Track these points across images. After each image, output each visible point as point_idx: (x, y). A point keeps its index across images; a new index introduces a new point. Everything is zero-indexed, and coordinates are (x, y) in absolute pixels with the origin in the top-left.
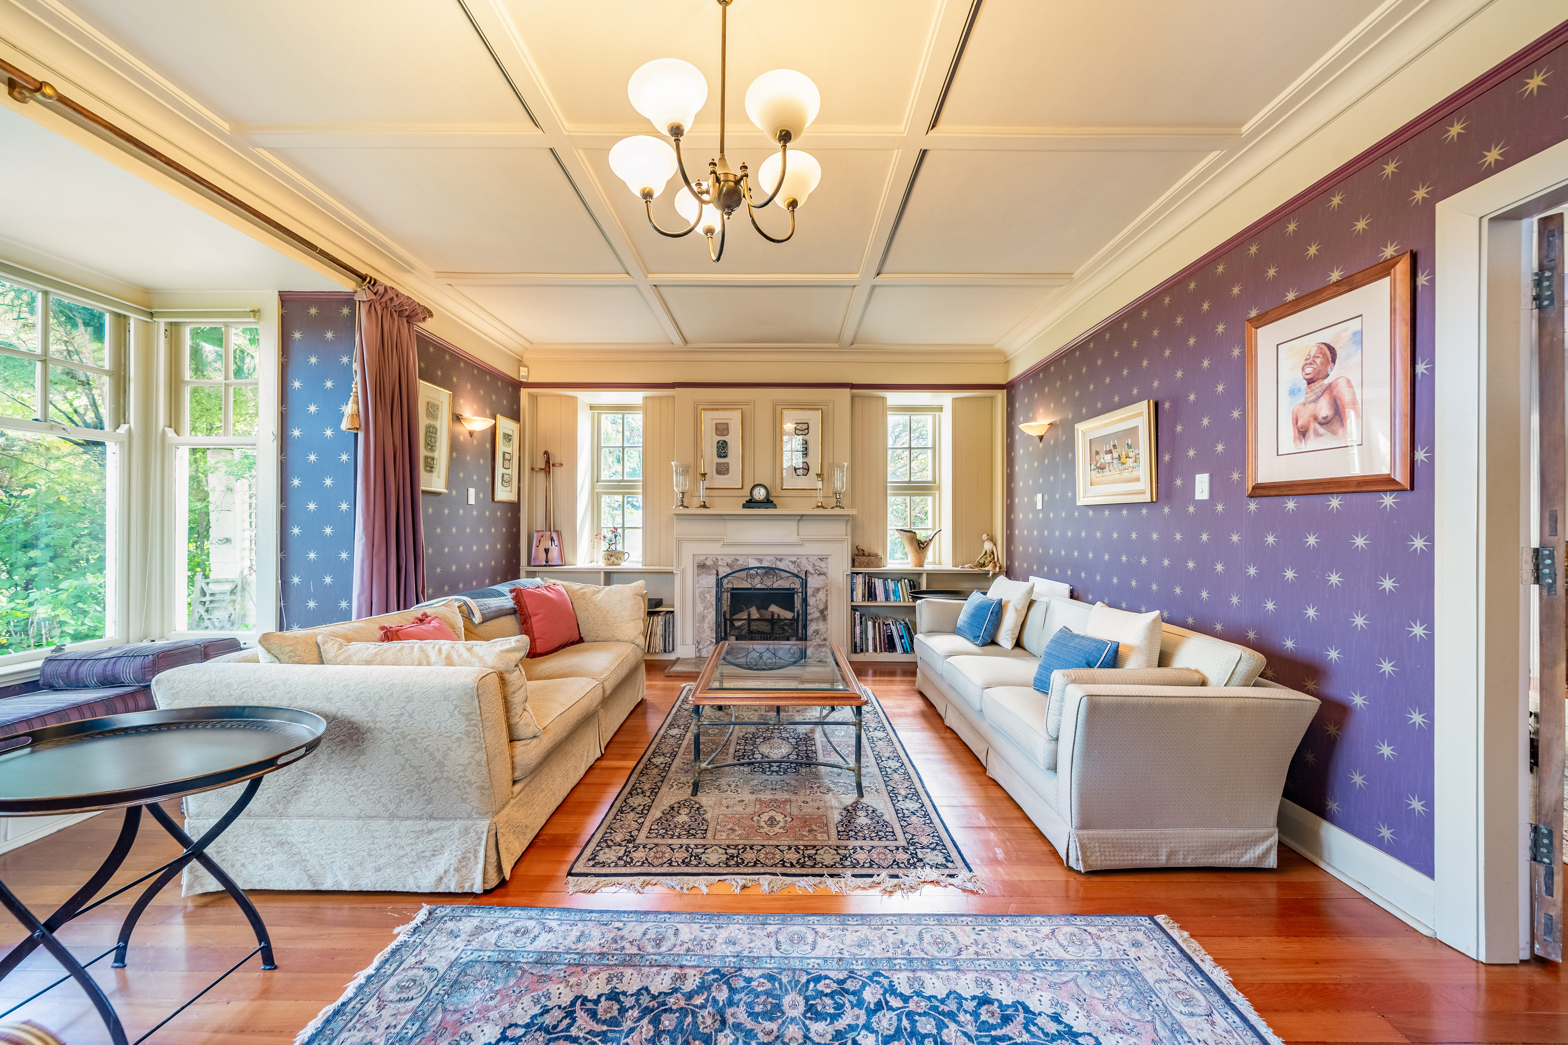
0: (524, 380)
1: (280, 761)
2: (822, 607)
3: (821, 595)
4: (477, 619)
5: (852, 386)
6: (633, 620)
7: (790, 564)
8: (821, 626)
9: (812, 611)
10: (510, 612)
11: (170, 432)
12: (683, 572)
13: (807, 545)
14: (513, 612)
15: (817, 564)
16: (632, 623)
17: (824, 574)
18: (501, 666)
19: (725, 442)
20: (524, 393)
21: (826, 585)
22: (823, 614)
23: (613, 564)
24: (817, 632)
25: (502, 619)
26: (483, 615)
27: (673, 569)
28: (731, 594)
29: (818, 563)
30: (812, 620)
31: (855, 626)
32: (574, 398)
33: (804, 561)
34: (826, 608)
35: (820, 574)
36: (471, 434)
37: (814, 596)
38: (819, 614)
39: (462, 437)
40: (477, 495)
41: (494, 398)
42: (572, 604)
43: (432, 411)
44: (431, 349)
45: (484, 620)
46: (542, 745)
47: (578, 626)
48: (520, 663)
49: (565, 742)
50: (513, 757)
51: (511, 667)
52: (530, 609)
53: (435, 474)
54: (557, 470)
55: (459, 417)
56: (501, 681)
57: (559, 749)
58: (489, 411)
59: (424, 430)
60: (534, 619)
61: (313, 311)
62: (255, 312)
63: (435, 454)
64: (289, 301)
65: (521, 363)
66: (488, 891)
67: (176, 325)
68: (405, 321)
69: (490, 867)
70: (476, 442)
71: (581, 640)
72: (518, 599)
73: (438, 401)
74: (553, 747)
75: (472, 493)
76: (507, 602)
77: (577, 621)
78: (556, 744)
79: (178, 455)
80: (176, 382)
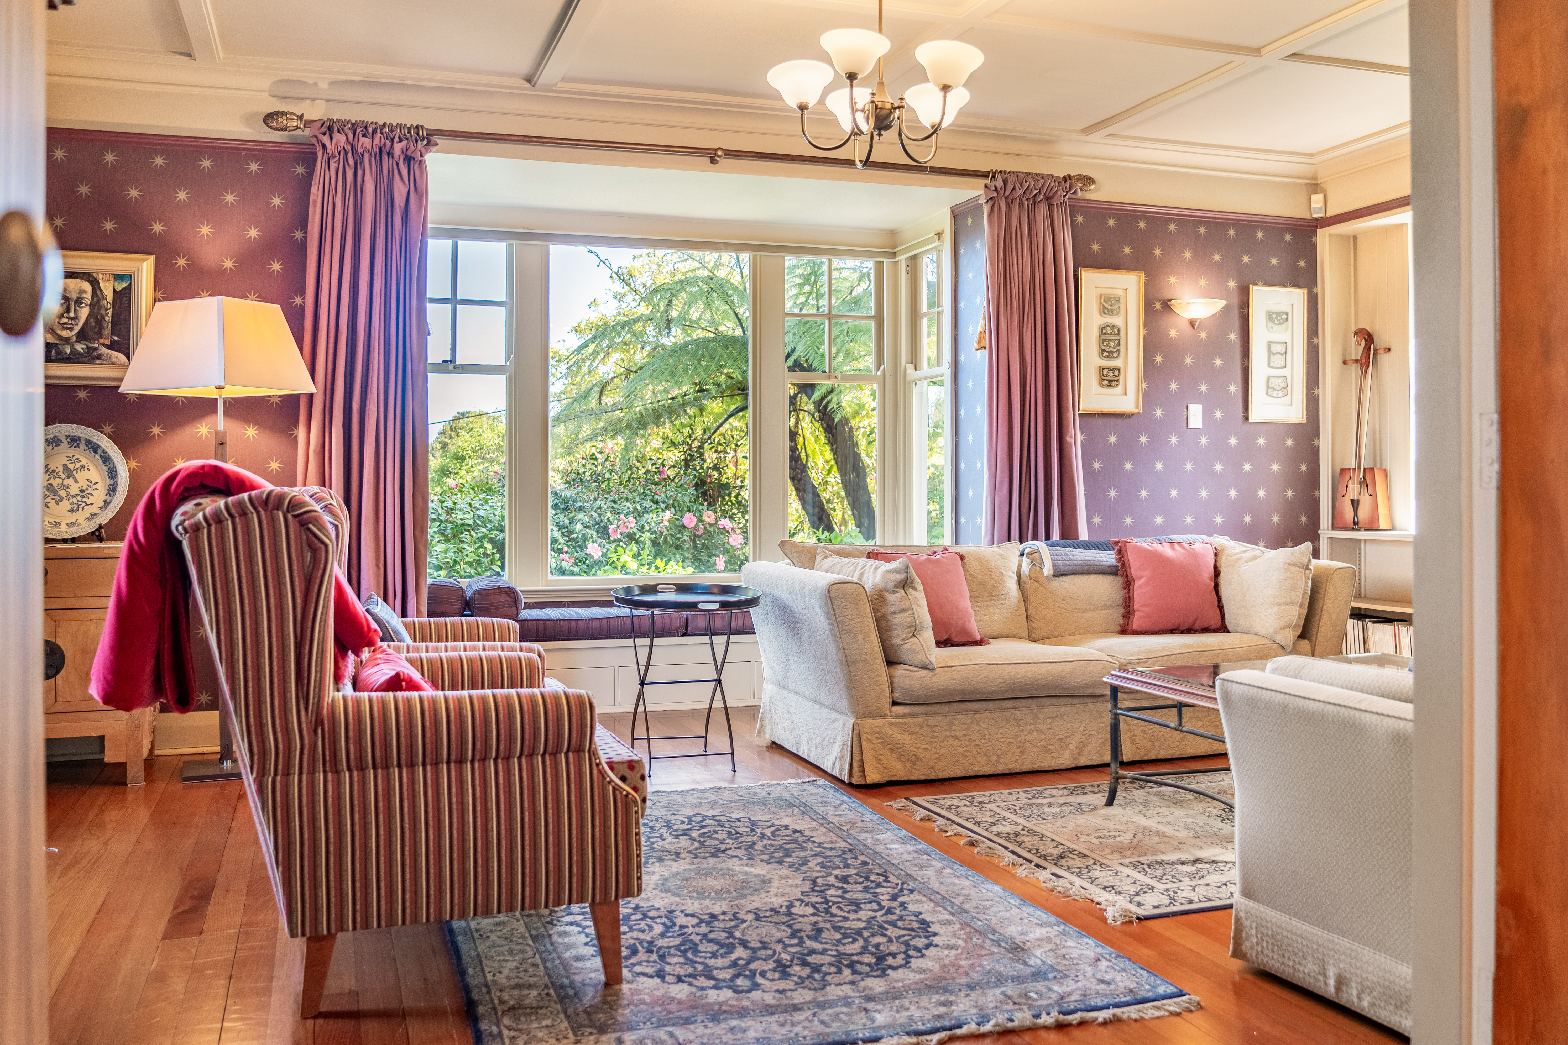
0: (1320, 215)
1: (700, 606)
4: (1048, 570)
6: (1280, 604)
10: (1109, 570)
11: (910, 368)
14: (1113, 572)
16: (1276, 609)
18: (879, 583)
20: (1323, 236)
25: (1093, 578)
26: (1055, 566)
36: (1193, 323)
39: (1173, 333)
40: (1207, 414)
41: (1246, 259)
42: (1217, 573)
43: (1108, 305)
44: (1111, 222)
45: (1058, 574)
46: (933, 680)
47: (1221, 607)
48: (905, 584)
49: (1010, 704)
50: (891, 678)
51: (891, 586)
52: (1134, 571)
53: (1119, 390)
54: (1385, 359)
55: (1167, 305)
56: (878, 599)
57: (990, 705)
58: (1232, 284)
59: (1096, 332)
60: (1137, 584)
61: (970, 221)
62: (939, 234)
63: (1117, 363)
64: (957, 215)
65: (1314, 187)
66: (850, 785)
67: (914, 258)
68: (1043, 207)
69: (855, 765)
70: (1203, 335)
71: (1223, 629)
72: (1121, 555)
73: (1120, 292)
74: (963, 692)
75: (1196, 414)
76: (1109, 558)
77: (1220, 600)
78: (972, 692)
79: (916, 390)
80: (915, 316)
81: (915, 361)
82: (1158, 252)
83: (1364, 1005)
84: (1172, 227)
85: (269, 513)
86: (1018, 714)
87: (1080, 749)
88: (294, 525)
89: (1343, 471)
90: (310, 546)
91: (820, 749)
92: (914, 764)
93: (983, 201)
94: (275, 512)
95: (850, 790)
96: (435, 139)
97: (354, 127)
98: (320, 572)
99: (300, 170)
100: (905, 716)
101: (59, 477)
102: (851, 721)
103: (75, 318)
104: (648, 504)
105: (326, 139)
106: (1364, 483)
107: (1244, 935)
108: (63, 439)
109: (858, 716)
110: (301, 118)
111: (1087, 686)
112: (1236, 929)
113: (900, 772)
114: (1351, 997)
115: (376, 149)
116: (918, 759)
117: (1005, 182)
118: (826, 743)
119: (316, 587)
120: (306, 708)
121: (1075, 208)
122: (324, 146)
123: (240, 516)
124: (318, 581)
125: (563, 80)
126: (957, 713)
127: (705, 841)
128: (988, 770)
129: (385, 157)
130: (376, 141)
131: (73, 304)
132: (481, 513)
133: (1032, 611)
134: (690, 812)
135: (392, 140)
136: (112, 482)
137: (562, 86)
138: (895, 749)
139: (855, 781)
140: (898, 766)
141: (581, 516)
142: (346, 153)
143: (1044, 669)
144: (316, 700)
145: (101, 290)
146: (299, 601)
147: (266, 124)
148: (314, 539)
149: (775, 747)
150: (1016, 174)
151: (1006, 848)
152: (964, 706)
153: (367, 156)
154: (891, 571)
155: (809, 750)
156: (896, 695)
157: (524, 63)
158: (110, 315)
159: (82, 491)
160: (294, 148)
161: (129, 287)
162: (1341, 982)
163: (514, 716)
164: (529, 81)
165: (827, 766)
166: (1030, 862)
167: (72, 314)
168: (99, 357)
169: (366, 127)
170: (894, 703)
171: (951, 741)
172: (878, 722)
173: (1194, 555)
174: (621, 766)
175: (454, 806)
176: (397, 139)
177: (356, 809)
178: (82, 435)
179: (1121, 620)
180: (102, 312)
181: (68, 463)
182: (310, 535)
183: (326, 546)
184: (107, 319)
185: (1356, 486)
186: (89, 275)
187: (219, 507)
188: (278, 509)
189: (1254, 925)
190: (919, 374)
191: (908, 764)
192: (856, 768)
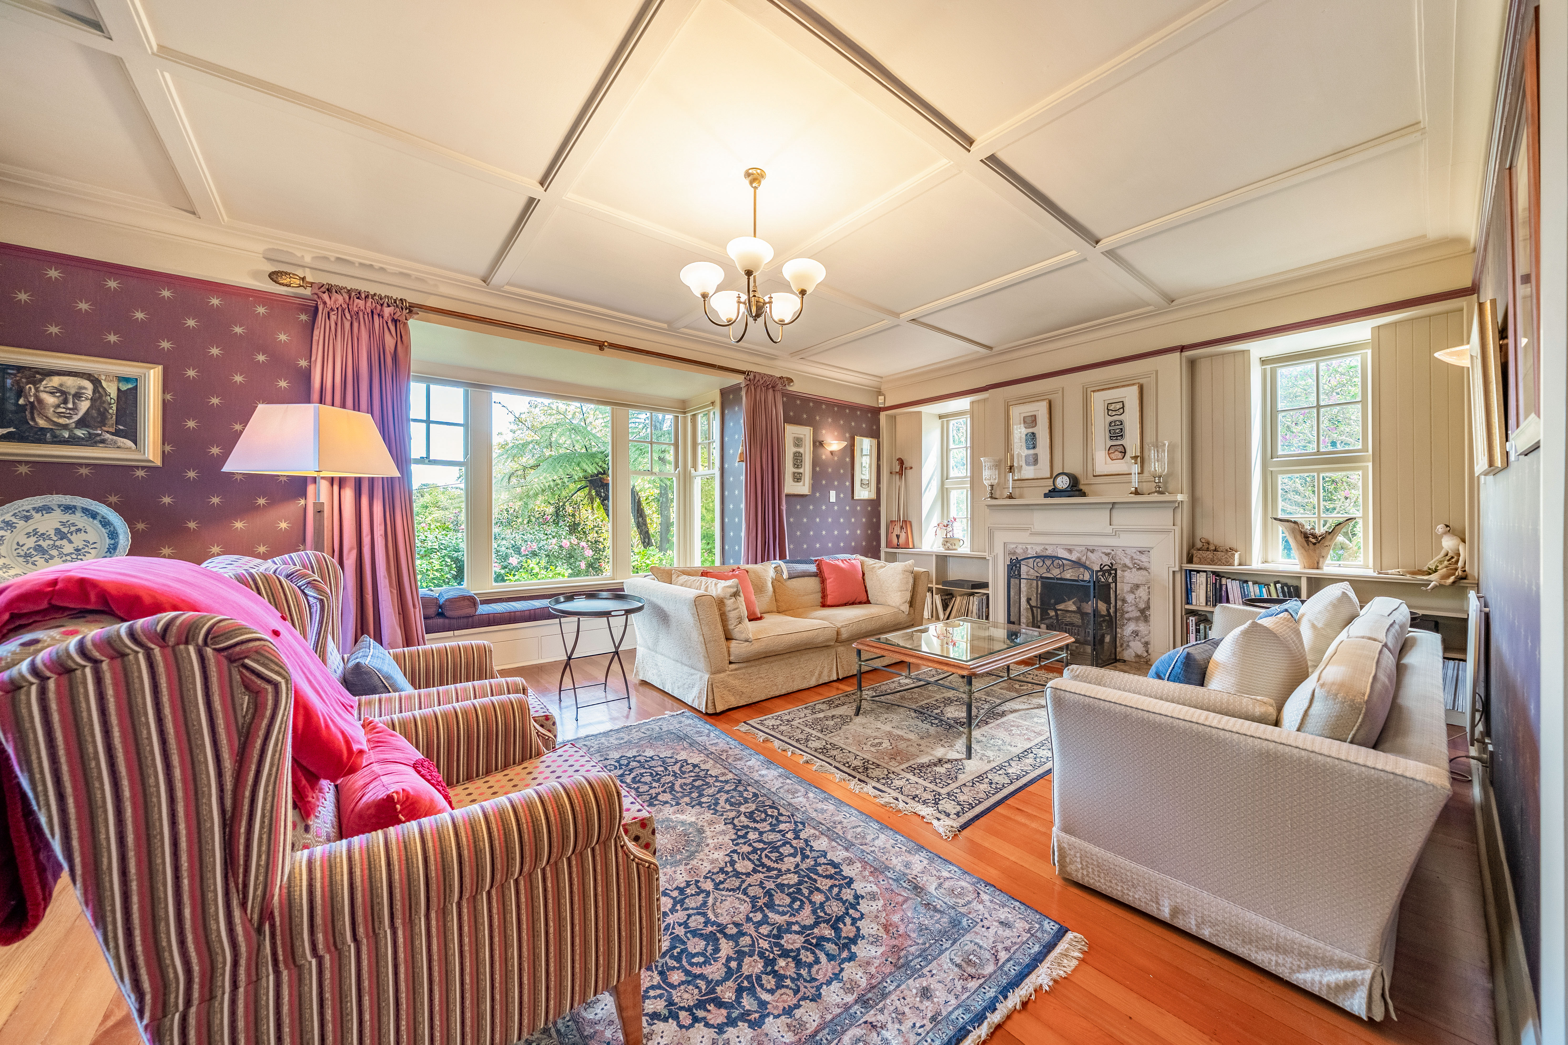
0: (883, 406)
1: (613, 613)
2: (1142, 605)
3: (1142, 592)
4: (785, 576)
5: (1182, 349)
6: (900, 591)
7: (1103, 556)
8: (1142, 627)
9: (1130, 609)
10: (813, 574)
11: (693, 470)
12: (995, 558)
13: (1123, 535)
14: (815, 575)
15: (1135, 557)
16: (898, 593)
17: (1145, 569)
18: (722, 595)
19: (1033, 433)
20: (883, 416)
21: (1148, 582)
22: (1144, 614)
23: (948, 549)
24: (1136, 633)
25: (807, 579)
26: (789, 574)
27: (986, 554)
28: (1043, 583)
29: (1137, 556)
30: (1129, 619)
31: (1188, 632)
32: (920, 413)
33: (1120, 553)
34: (1148, 607)
35: (1140, 569)
36: (832, 453)
37: (1133, 593)
38: (1138, 614)
39: (824, 457)
40: (837, 496)
41: (853, 424)
42: (864, 574)
43: (798, 442)
44: (798, 402)
45: (790, 578)
46: (753, 647)
47: (866, 591)
48: (735, 595)
49: (787, 656)
50: (728, 648)
51: (728, 596)
52: (826, 574)
53: (801, 483)
54: (909, 472)
55: (821, 444)
56: (720, 603)
57: (778, 657)
58: (847, 435)
59: (792, 456)
60: (828, 581)
61: (731, 396)
62: (713, 403)
63: (801, 470)
64: (724, 393)
65: (879, 393)
66: (707, 714)
67: (694, 415)
68: (771, 391)
69: (709, 702)
70: (836, 458)
71: (868, 602)
72: (819, 567)
73: (802, 436)
74: (766, 652)
75: (833, 494)
76: (813, 568)
77: (865, 587)
78: (770, 652)
79: (696, 481)
80: (695, 444)
81: (695, 466)
82: (818, 418)
83: (1206, 933)
84: (824, 406)
85: (169, 651)
86: (791, 660)
87: (820, 675)
88: (218, 664)
89: (892, 521)
90: (247, 687)
91: (681, 689)
92: (741, 696)
93: (743, 385)
94: (182, 647)
95: (706, 717)
96: (415, 309)
97: (349, 292)
98: (265, 722)
99: (303, 317)
100: (736, 670)
101: (50, 539)
102: (706, 676)
103: (75, 409)
104: (542, 536)
105: (325, 297)
106: (902, 528)
107: (1068, 860)
108: (55, 508)
109: (713, 673)
110: (303, 279)
111: (824, 642)
112: (1060, 855)
113: (734, 702)
114: (1190, 924)
115: (369, 310)
116: (743, 693)
117: (755, 377)
118: (686, 686)
119: (259, 742)
120: (243, 905)
121: (784, 394)
122: (325, 303)
123: (112, 658)
124: (262, 733)
125: (508, 284)
126: (762, 664)
127: (638, 787)
128: (777, 693)
129: (376, 317)
130: (369, 304)
131: (71, 397)
132: (443, 542)
133: (778, 597)
134: (617, 755)
135: (382, 305)
136: (113, 542)
137: (507, 288)
138: (731, 690)
139: (710, 711)
140: (732, 699)
141: (504, 542)
142: (343, 311)
143: (805, 634)
144: (259, 892)
145: (104, 388)
146: (228, 764)
147: (272, 279)
148: (254, 678)
149: (644, 683)
150: (760, 374)
151: (831, 765)
152: (766, 660)
153: (361, 314)
154: (728, 587)
155: (673, 689)
156: (732, 658)
157: (482, 267)
158: (114, 408)
159: (77, 550)
160: (298, 301)
161: (136, 388)
162: (1175, 911)
163: (540, 832)
164: (484, 281)
165: (689, 700)
166: (855, 777)
167: (70, 405)
168: (103, 441)
169: (359, 293)
170: (730, 663)
171: (759, 680)
172: (722, 675)
173: (853, 565)
174: (634, 827)
175: (467, 948)
176: (385, 304)
177: (328, 1004)
178: (78, 504)
179: (821, 600)
180: (106, 405)
181: (61, 527)
182: (247, 674)
183: (276, 686)
184: (111, 411)
185: (899, 529)
186: (90, 375)
187: (67, 650)
188: (187, 643)
189: (1078, 855)
190: (697, 473)
191: (738, 697)
192: (710, 704)
